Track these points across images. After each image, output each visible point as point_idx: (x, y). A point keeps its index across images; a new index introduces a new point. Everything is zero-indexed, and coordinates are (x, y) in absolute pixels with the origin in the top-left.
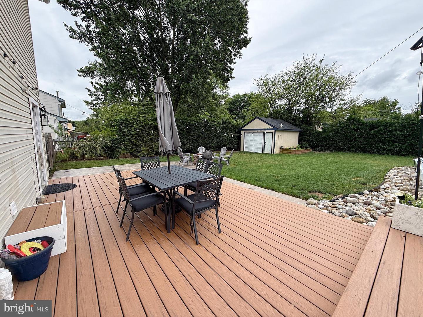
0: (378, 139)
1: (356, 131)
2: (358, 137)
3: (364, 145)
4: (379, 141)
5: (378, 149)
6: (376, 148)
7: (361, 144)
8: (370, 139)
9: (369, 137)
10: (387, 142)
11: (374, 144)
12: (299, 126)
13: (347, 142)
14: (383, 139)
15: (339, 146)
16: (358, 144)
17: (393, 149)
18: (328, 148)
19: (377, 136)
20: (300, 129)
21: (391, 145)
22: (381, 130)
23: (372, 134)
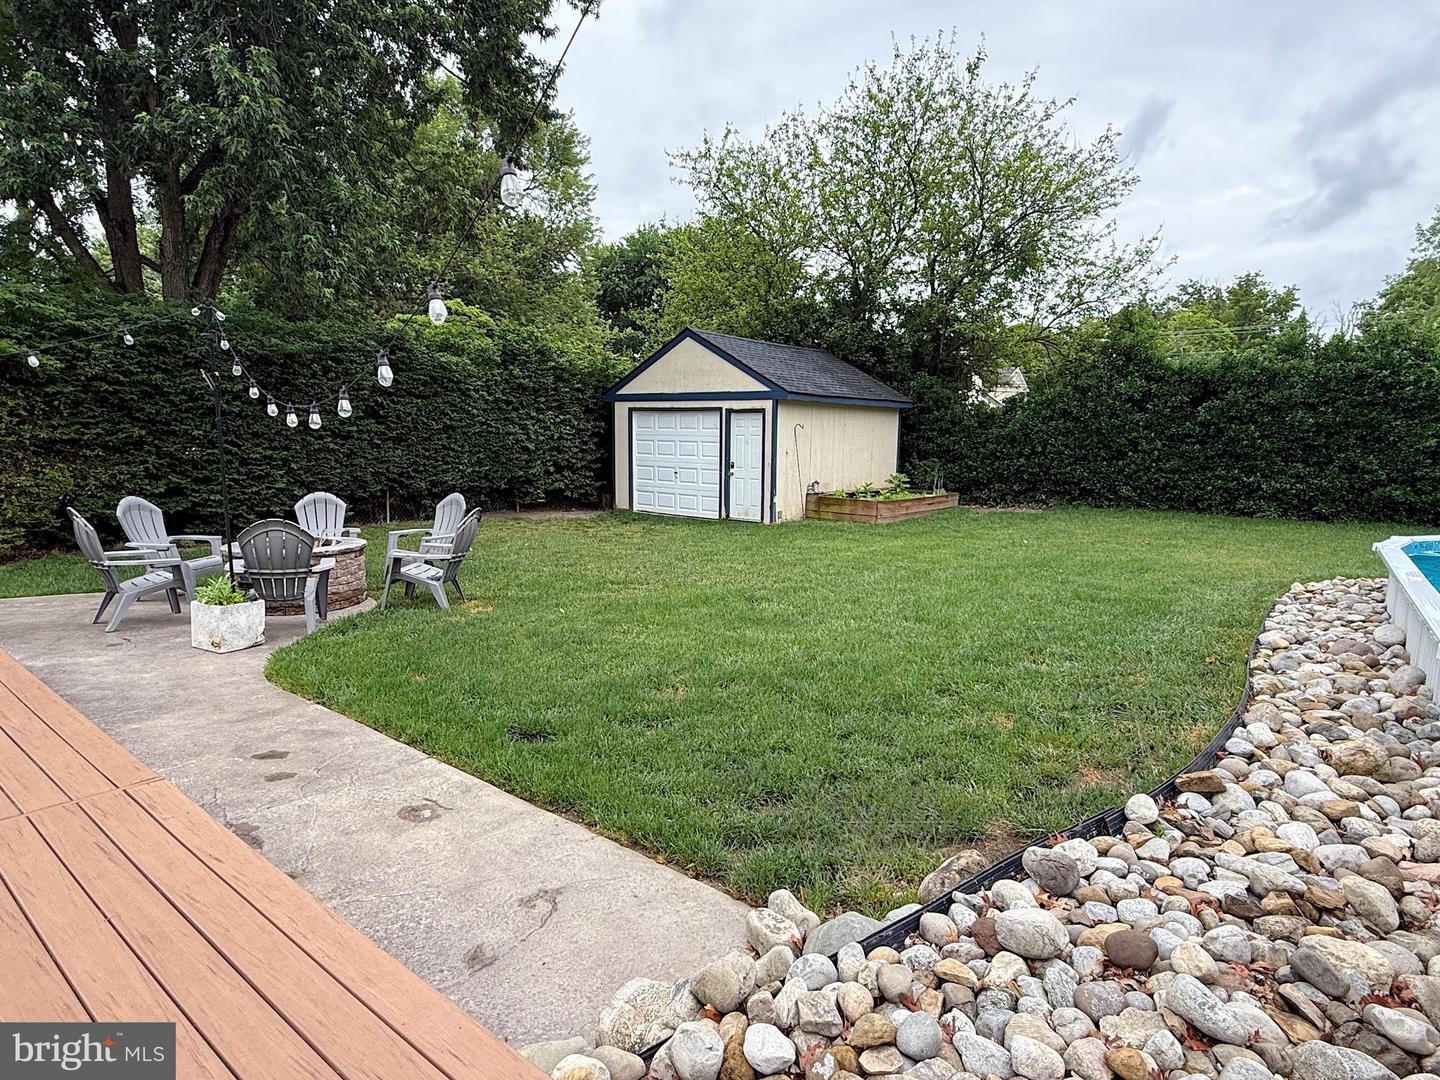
0: (1227, 445)
1: (1139, 405)
2: (1146, 438)
3: (1174, 472)
4: (1231, 456)
5: (1226, 490)
6: (1219, 489)
7: (1161, 470)
8: (1195, 443)
9: (1189, 436)
10: (1263, 458)
11: (1212, 469)
12: (903, 380)
13: (1104, 459)
14: (1247, 446)
15: (1074, 477)
16: (1148, 469)
17: (1284, 491)
18: (1026, 491)
19: (1220, 431)
20: (905, 399)
21: (1278, 473)
22: (1236, 403)
23: (1202, 424)
